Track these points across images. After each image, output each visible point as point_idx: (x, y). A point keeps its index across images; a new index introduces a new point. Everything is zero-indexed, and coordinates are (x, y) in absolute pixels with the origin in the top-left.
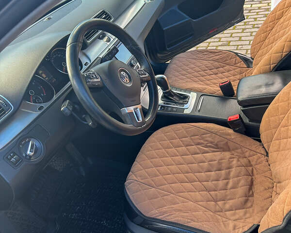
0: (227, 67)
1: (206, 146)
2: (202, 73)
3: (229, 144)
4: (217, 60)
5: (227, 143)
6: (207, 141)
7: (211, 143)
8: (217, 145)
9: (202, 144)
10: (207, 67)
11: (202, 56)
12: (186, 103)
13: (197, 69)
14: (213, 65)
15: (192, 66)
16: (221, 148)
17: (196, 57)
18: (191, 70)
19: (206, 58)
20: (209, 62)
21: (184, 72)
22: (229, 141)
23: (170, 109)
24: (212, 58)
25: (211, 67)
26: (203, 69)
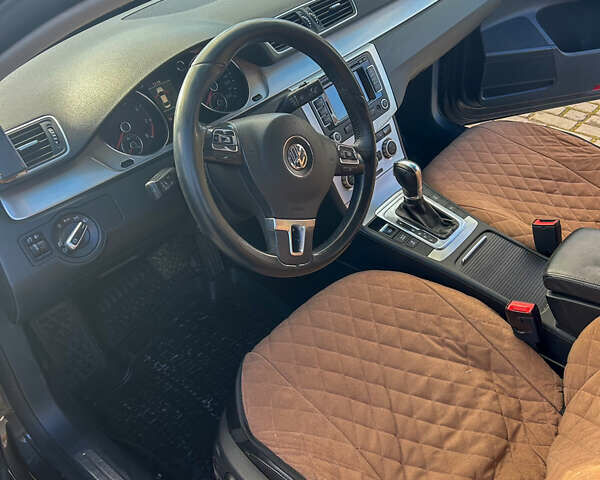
0: (583, 185)
1: (442, 343)
2: (519, 180)
3: (492, 355)
4: (568, 161)
5: (489, 352)
6: (447, 331)
7: (456, 339)
8: (465, 348)
9: (436, 334)
10: (537, 171)
11: (536, 142)
12: (444, 236)
13: (513, 168)
14: (552, 170)
15: (505, 157)
16: (472, 358)
17: (523, 140)
18: (497, 165)
19: (544, 149)
20: (546, 161)
21: (479, 166)
22: (494, 351)
23: (403, 237)
24: (559, 154)
25: (546, 173)
26: (526, 172)
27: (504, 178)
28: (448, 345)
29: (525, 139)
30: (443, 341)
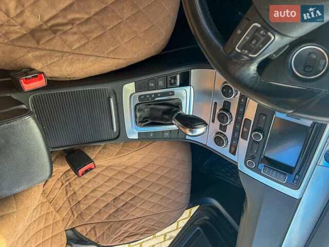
0: (104, 217)
1: (72, 22)
2: (136, 192)
3: (35, 42)
4: (122, 225)
5: (38, 43)
6: (75, 33)
7: (65, 33)
8: (55, 32)
9: (81, 24)
10: (132, 205)
11: (147, 222)
12: (138, 107)
13: (145, 197)
14: (125, 212)
15: (154, 200)
16: (46, 30)
17: (155, 218)
18: (155, 191)
19: (139, 222)
20: (133, 215)
21: (163, 182)
22: (35, 46)
23: (161, 83)
24: (130, 225)
25: (126, 208)
26: (137, 200)
27: (144, 186)
28: (66, 24)
29: (155, 220)
30: (73, 24)
